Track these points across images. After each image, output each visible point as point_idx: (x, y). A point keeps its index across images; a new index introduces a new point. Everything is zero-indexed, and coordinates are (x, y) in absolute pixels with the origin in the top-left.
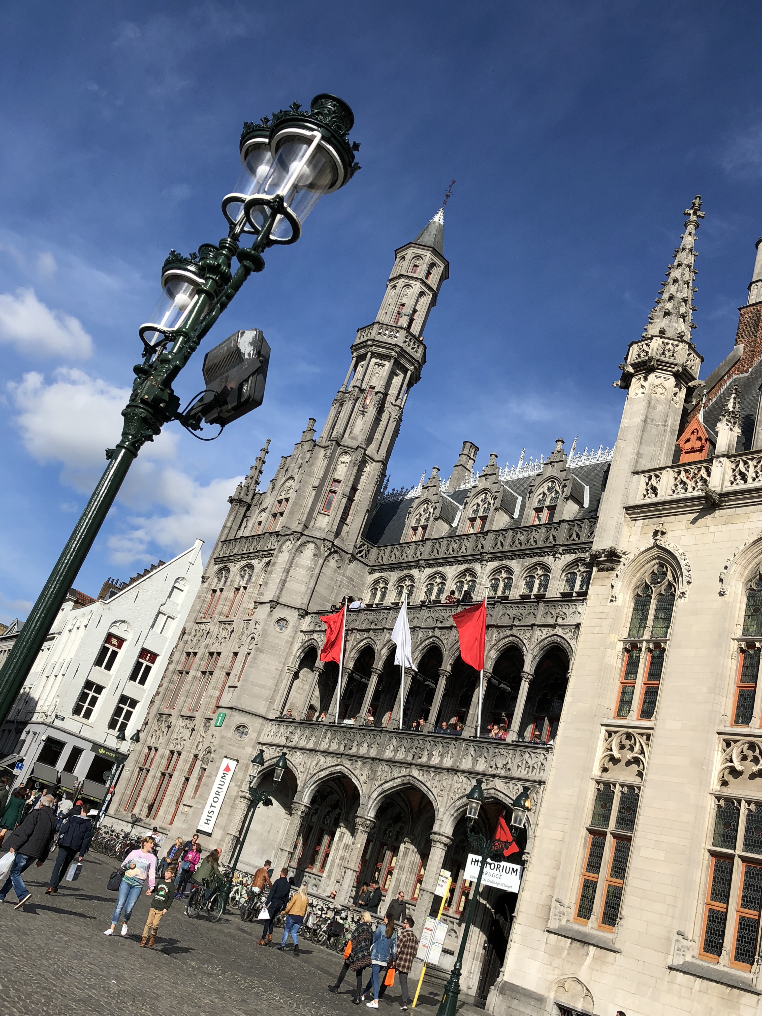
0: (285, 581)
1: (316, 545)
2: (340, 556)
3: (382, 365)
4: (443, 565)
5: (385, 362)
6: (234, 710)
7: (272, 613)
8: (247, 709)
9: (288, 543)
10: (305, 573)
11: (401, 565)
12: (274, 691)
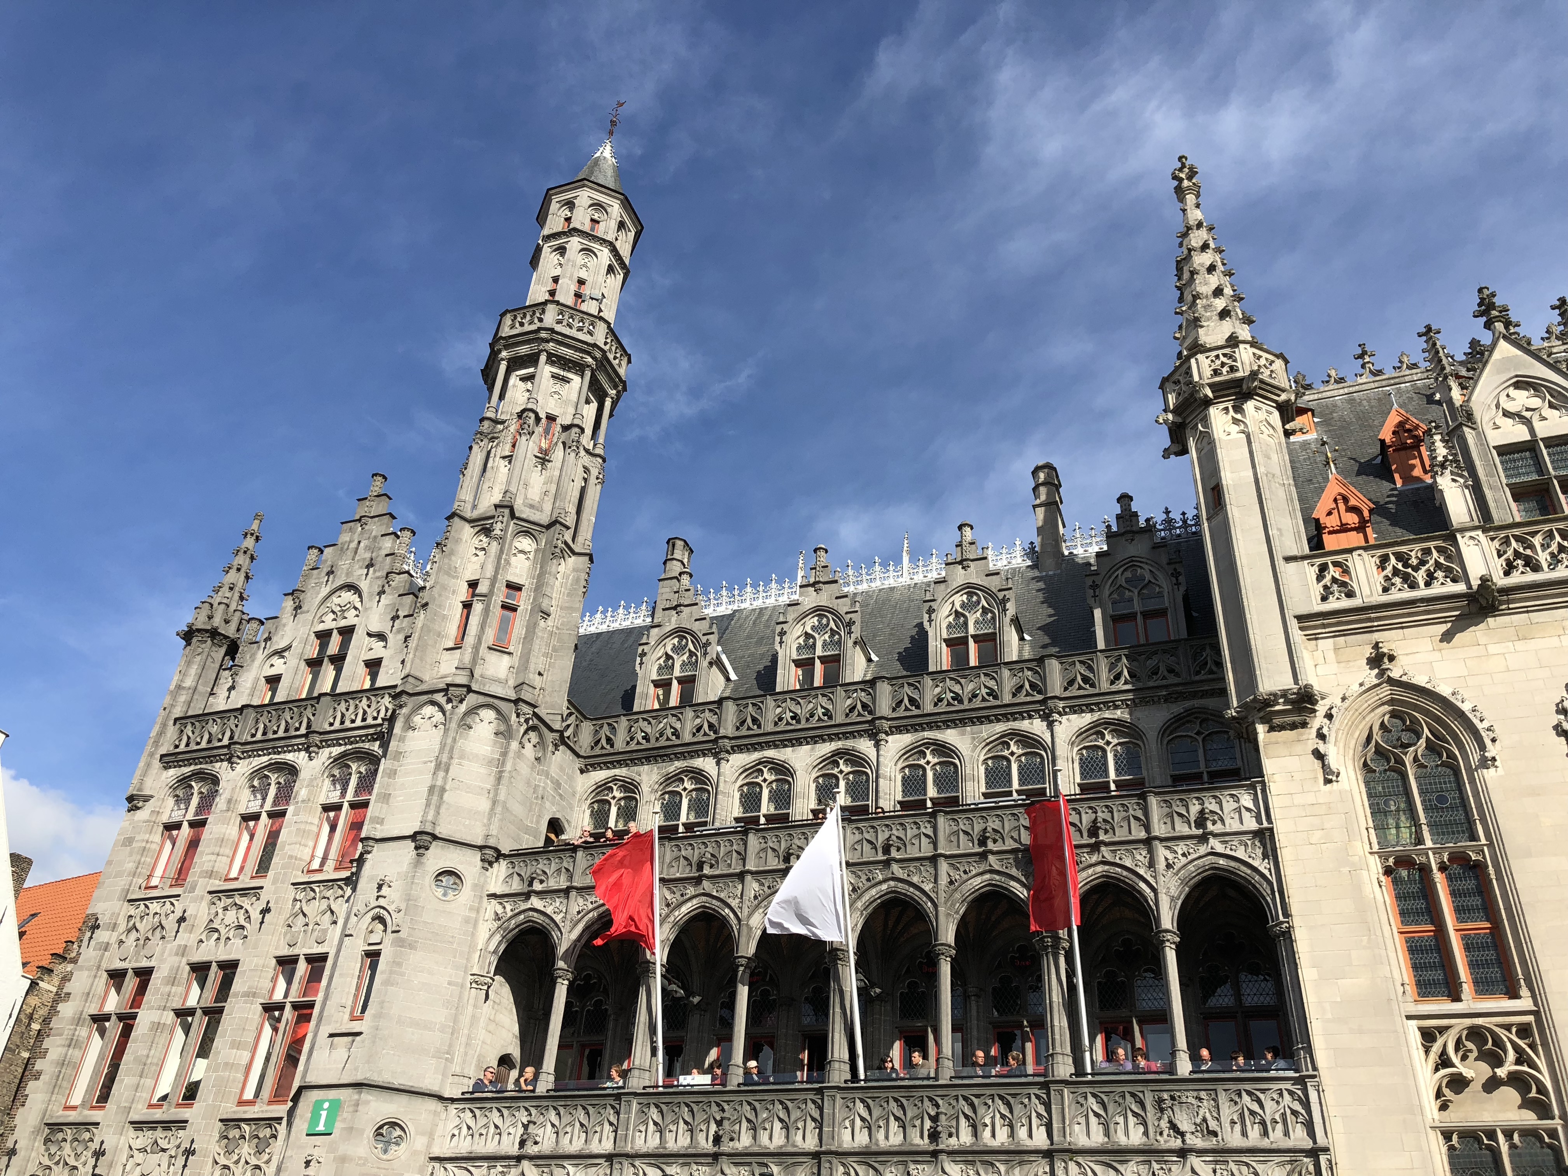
0: (443, 790)
1: (498, 711)
2: (541, 736)
3: (566, 380)
4: (776, 747)
5: (570, 375)
6: (365, 1090)
7: (424, 859)
8: (396, 1082)
9: (429, 710)
10: (483, 771)
11: (669, 751)
12: (452, 1034)
